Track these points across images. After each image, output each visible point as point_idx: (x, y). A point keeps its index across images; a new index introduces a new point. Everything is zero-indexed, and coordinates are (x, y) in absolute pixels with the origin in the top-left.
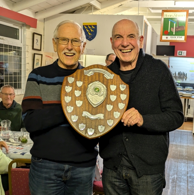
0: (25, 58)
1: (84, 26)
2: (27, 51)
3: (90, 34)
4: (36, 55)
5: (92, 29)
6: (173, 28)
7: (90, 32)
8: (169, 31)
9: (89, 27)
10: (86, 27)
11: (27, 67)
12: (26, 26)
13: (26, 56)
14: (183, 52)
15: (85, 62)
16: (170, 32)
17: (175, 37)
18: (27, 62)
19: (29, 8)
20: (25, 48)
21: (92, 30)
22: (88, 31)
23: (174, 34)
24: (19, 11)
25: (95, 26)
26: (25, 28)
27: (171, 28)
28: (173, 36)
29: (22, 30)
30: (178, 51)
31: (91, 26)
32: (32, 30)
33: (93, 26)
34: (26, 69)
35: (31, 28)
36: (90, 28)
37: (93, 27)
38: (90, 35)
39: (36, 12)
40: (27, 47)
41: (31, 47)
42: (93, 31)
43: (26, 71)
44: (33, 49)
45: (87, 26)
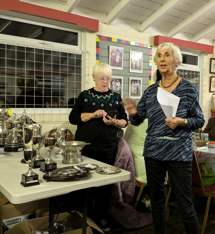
0: (202, 81)
2: (205, 75)
4: (212, 78)
11: (203, 89)
12: (204, 53)
13: (203, 80)
18: (204, 84)
19: (205, 37)
20: (203, 72)
24: (197, 41)
26: (203, 54)
29: (201, 57)
32: (209, 56)
34: (203, 90)
35: (208, 54)
39: (214, 40)
40: (204, 71)
41: (209, 71)
43: (203, 92)
44: (210, 72)
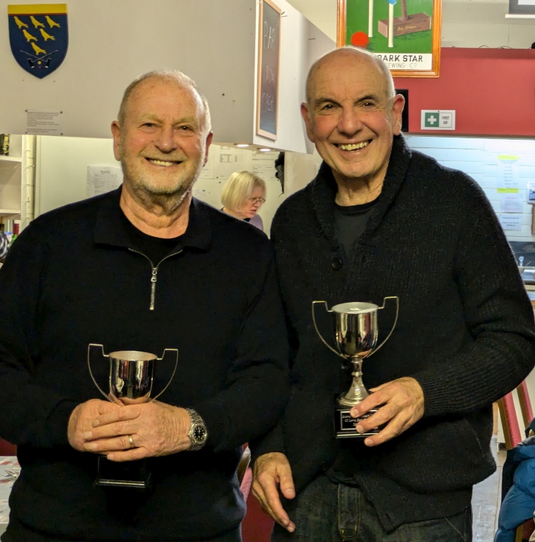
1: (11, 17)
3: (37, 49)
5: (48, 29)
6: (386, 22)
7: (41, 42)
8: (370, 35)
9: (36, 23)
10: (19, 23)
14: (443, 113)
15: (34, 163)
16: (374, 37)
17: (396, 59)
21: (46, 36)
22: (28, 36)
23: (391, 45)
25: (62, 19)
27: (380, 23)
28: (388, 55)
30: (423, 112)
31: (41, 18)
33: (53, 16)
36: (39, 27)
37: (52, 23)
38: (41, 54)
42: (52, 38)
45: (26, 18)
